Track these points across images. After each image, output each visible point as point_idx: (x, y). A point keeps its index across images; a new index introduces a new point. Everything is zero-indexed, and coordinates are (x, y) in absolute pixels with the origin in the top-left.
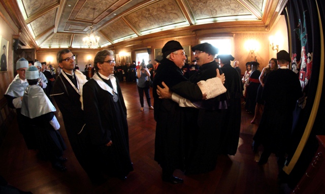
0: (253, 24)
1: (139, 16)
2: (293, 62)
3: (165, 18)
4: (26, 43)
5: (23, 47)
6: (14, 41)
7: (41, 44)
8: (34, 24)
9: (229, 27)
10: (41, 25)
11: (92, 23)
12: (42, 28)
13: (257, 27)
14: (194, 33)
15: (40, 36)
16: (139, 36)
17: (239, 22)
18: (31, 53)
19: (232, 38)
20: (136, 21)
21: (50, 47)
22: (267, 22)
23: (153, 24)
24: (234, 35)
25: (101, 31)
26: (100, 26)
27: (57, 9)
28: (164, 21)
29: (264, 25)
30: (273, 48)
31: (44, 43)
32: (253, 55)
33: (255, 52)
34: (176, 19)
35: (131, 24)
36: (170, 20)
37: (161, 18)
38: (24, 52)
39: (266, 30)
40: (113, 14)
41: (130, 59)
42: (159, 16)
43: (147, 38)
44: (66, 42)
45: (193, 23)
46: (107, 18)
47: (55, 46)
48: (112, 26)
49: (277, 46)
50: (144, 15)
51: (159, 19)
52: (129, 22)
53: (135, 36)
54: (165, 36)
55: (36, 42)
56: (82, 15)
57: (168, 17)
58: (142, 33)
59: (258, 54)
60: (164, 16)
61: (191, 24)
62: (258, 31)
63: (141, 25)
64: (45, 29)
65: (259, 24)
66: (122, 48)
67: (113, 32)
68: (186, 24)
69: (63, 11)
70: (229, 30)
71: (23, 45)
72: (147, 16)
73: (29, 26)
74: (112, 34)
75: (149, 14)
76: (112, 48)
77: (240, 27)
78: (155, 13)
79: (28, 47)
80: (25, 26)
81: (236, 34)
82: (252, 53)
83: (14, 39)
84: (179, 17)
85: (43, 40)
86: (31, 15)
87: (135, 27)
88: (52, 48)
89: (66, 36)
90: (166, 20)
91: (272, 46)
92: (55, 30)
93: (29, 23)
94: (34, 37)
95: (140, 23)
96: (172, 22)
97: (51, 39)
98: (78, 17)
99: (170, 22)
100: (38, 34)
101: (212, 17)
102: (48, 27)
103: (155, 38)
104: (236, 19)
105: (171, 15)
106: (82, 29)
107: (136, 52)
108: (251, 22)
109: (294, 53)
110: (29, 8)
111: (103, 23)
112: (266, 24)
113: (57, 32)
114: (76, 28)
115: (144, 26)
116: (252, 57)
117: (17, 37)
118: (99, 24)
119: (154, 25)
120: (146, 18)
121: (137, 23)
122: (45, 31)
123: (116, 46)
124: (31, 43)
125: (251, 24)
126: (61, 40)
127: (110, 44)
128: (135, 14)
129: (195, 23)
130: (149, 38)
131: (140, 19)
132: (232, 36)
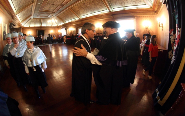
0: (147, 10)
1: (79, 7)
2: (171, 34)
3: (95, 8)
4: (16, 25)
5: (15, 27)
6: (10, 24)
7: (25, 25)
8: (20, 15)
9: (133, 13)
10: (24, 15)
11: (52, 12)
12: (25, 16)
13: (149, 12)
14: (112, 16)
15: (24, 20)
16: (80, 19)
17: (139, 9)
18: (19, 30)
19: (135, 19)
20: (78, 10)
21: (29, 26)
22: (156, 9)
23: (87, 12)
24: (136, 17)
25: (58, 16)
26: (57, 14)
27: (32, 6)
28: (94, 10)
29: (154, 11)
30: (159, 25)
31: (26, 24)
32: (147, 30)
33: (148, 28)
34: (101, 8)
35: (75, 12)
36: (97, 9)
37: (92, 8)
38: (15, 30)
39: (155, 14)
40: (64, 7)
41: (75, 32)
42: (90, 7)
43: (84, 20)
44: (38, 23)
45: (111, 10)
46: (61, 9)
47: (32, 25)
48: (64, 13)
49: (162, 24)
50: (82, 6)
51: (91, 9)
52: (74, 11)
53: (77, 19)
54: (95, 19)
55: (22, 24)
56: (46, 8)
57: (96, 7)
58: (81, 17)
59: (150, 29)
60: (94, 7)
61: (110, 11)
62: (150, 15)
63: (81, 12)
64: (26, 17)
65: (151, 10)
66: (71, 26)
67: (65, 17)
68: (107, 11)
69: (36, 7)
70: (132, 14)
71: (15, 26)
72: (84, 7)
73: (17, 16)
74: (64, 18)
75: (85, 6)
76: (65, 26)
77: (140, 12)
78: (88, 6)
79: (17, 27)
80: (15, 16)
81: (137, 16)
82: (147, 29)
83: (10, 23)
84: (102, 7)
85: (25, 22)
86: (18, 10)
87: (77, 14)
88: (30, 26)
89: (38, 20)
90: (95, 9)
91: (159, 24)
92: (32, 17)
93: (18, 14)
94: (21, 22)
95: (80, 11)
96: (98, 10)
97: (30, 22)
98: (44, 9)
99: (97, 10)
100: (22, 20)
101: (122, 6)
102: (28, 16)
103: (89, 20)
104: (137, 8)
105: (98, 6)
106: (47, 16)
107: (78, 28)
108: (146, 9)
109: (172, 29)
110: (17, 6)
111: (59, 12)
112: (155, 10)
113: (33, 18)
114: (44, 16)
115: (83, 13)
116: (147, 31)
117: (11, 22)
118: (56, 13)
119: (89, 12)
120: (83, 8)
121: (79, 11)
122: (27, 18)
123: (67, 25)
124: (19, 25)
125: (146, 11)
126: (35, 22)
127: (63, 23)
128: (77, 6)
129: (112, 11)
130: (86, 20)
131: (80, 9)
132: (135, 18)
